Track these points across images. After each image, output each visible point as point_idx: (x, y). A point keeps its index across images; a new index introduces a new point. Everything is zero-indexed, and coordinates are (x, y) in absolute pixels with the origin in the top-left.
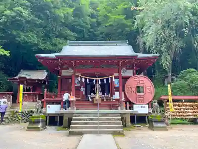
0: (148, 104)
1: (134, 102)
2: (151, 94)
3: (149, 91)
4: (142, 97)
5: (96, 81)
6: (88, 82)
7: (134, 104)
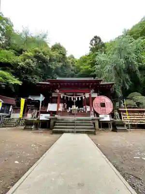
3: (109, 106)
4: (105, 110)
5: (73, 98)
7: (99, 114)
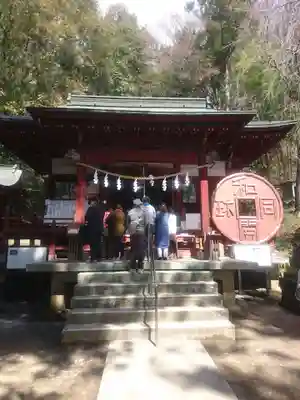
0: (269, 242)
1: (234, 239)
2: (276, 218)
3: (269, 212)
4: (255, 227)
5: (140, 183)
6: (119, 187)
7: (234, 243)
